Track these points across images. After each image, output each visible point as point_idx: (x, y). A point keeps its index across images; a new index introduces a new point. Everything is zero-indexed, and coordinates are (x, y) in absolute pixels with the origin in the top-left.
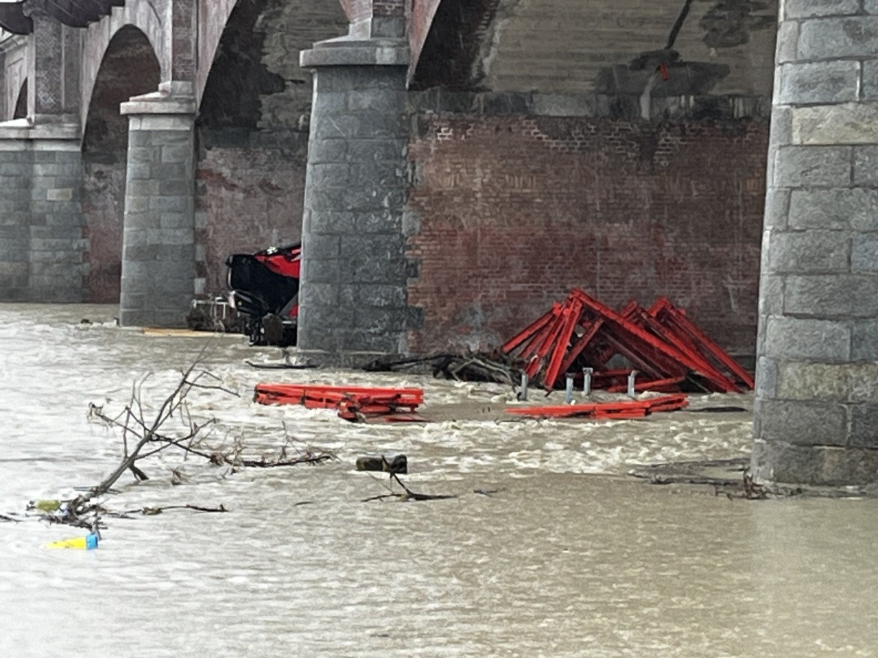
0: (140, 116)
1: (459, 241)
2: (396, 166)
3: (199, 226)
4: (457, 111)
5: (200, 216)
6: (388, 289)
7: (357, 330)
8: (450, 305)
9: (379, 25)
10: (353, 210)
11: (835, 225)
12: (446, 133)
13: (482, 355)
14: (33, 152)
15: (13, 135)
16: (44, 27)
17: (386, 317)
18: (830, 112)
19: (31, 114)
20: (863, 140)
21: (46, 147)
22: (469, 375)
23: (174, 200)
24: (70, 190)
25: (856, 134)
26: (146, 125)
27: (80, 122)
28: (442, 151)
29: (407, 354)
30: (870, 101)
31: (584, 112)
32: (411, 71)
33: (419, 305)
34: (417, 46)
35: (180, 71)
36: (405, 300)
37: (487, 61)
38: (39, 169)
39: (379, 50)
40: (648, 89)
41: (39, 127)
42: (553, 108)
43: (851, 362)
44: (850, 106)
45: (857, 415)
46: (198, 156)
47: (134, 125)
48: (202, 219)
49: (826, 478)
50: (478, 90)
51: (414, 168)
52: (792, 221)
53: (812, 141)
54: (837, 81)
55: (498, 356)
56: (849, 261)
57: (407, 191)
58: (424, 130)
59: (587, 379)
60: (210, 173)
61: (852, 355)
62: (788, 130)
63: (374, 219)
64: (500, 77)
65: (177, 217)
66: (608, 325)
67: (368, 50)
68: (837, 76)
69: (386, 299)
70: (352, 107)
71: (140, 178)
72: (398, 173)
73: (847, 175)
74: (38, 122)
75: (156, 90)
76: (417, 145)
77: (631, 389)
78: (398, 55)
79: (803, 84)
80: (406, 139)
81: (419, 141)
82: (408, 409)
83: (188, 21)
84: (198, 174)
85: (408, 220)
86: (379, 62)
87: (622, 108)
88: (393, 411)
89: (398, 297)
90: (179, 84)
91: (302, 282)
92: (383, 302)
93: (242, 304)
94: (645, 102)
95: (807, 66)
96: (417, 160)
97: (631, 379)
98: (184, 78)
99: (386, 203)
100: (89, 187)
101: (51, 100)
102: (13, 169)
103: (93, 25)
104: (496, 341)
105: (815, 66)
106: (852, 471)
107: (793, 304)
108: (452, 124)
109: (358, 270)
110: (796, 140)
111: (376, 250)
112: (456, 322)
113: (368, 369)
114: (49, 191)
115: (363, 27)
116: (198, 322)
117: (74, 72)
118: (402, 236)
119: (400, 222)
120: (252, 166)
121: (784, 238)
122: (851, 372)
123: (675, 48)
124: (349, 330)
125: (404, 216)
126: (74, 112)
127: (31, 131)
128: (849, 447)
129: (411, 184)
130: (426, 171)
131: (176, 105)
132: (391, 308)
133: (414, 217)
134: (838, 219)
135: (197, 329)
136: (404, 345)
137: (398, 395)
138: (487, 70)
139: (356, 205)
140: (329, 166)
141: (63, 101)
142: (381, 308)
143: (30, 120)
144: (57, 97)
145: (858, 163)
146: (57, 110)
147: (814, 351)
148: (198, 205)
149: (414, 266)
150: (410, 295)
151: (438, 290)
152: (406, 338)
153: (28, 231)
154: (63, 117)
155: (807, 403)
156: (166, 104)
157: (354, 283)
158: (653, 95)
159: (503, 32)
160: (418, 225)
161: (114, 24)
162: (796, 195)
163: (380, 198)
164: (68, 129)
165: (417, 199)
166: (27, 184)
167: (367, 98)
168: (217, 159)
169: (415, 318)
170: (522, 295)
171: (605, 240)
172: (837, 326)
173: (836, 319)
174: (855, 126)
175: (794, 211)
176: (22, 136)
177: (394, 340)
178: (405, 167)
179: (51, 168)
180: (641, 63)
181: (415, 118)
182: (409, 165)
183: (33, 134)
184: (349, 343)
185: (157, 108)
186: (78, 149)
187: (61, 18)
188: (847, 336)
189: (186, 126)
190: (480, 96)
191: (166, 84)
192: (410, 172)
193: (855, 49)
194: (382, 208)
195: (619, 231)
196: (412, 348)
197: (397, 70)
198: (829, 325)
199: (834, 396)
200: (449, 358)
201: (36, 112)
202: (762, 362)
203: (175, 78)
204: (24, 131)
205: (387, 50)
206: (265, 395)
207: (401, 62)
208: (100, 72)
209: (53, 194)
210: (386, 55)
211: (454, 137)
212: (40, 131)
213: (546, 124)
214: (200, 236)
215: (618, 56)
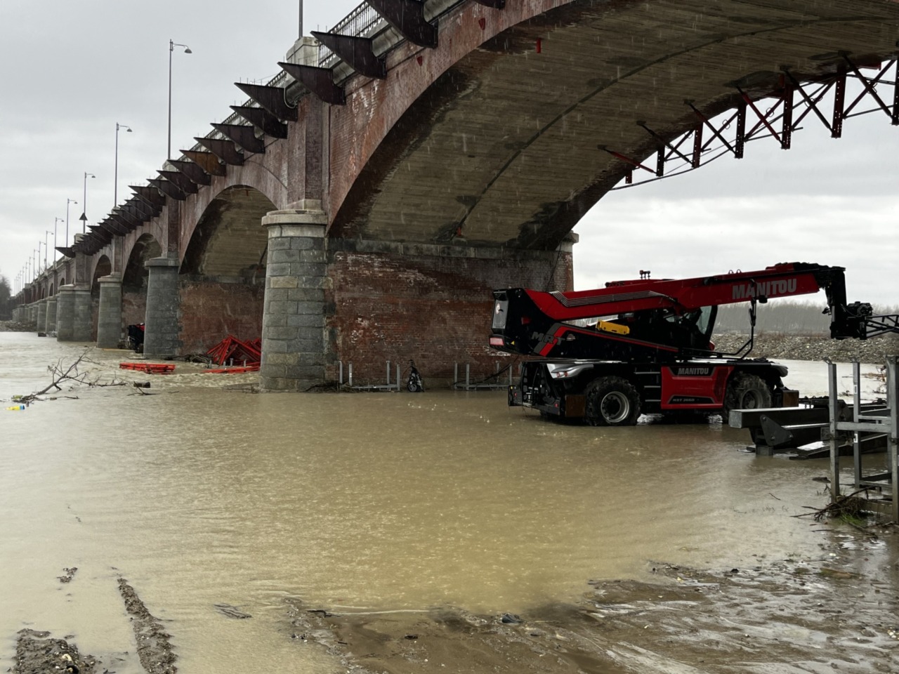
0: (104, 282)
1: (195, 320)
2: (175, 297)
3: (123, 317)
4: (194, 281)
5: (123, 313)
6: (172, 335)
7: (162, 347)
8: (192, 340)
9: (170, 254)
10: (161, 310)
11: (283, 312)
12: (191, 287)
13: (200, 355)
14: (75, 294)
15: (69, 289)
16: (79, 256)
17: (171, 343)
18: (281, 279)
19: (75, 283)
20: (291, 287)
21: (79, 293)
22: (196, 361)
23: (115, 309)
24: (87, 306)
25: (289, 285)
26: (106, 285)
27: (90, 284)
28: (190, 293)
29: (178, 355)
30: (293, 275)
31: (234, 282)
32: (180, 268)
33: (182, 340)
34: (181, 261)
35: (117, 269)
37: (204, 266)
38: (77, 300)
39: (170, 261)
40: (255, 275)
42: (225, 281)
43: (287, 353)
44: (287, 277)
45: (289, 369)
46: (123, 296)
47: (102, 285)
48: (123, 315)
49: (279, 387)
50: (203, 274)
51: (181, 298)
52: (271, 311)
53: (277, 287)
54: (283, 269)
55: (205, 355)
56: (287, 323)
57: (178, 305)
58: (184, 286)
59: (231, 362)
60: (126, 300)
61: (287, 351)
62: (269, 284)
63: (168, 313)
64: (208, 271)
65: (115, 314)
66: (239, 345)
67: (166, 261)
68: (283, 267)
69: (172, 338)
70: (161, 279)
71: (104, 302)
72: (176, 299)
73: (286, 297)
74: (77, 285)
75: (109, 274)
76: (182, 291)
77: (245, 365)
78: (175, 263)
79: (274, 270)
80: (178, 289)
82: (170, 371)
83: (120, 254)
84: (123, 301)
85: (179, 314)
86: (170, 265)
87: (247, 280)
88: (165, 371)
89: (175, 337)
90: (117, 273)
91: (145, 332)
93: (132, 341)
94: (254, 279)
95: (274, 265)
96: (182, 295)
97: (245, 362)
98: (118, 271)
99: (171, 308)
100: (93, 305)
101: (81, 278)
102: (68, 299)
103: (94, 255)
104: (205, 351)
105: (277, 265)
106: (287, 385)
107: (270, 336)
108: (193, 285)
109: (163, 329)
110: (272, 287)
111: (168, 323)
112: (194, 345)
113: (166, 359)
115: (165, 255)
116: (121, 346)
117: (88, 269)
118: (177, 319)
120: (141, 298)
121: (268, 316)
122: (288, 356)
123: (263, 263)
124: (159, 347)
125: (177, 313)
126: (88, 282)
128: (286, 378)
129: (180, 303)
130: (184, 299)
131: (116, 279)
132: (172, 341)
133: (181, 313)
134: (284, 310)
135: (121, 348)
136: (177, 352)
137: (167, 366)
138: (204, 268)
140: (153, 297)
141: (85, 278)
142: (170, 341)
144: (83, 277)
145: (289, 294)
146: (83, 281)
147: (276, 349)
148: (122, 310)
149: (180, 328)
150: (179, 337)
151: (188, 335)
152: (178, 350)
153: (73, 319)
154: (85, 284)
155: (274, 365)
156: (112, 279)
157: (161, 333)
158: (256, 277)
159: (209, 256)
160: (182, 315)
161: (99, 255)
162: (272, 303)
163: (169, 307)
164: (86, 287)
165: (182, 307)
166: (73, 304)
167: (166, 276)
168: (128, 296)
169: (181, 344)
170: (215, 337)
171: (241, 321)
172: (283, 342)
173: (283, 340)
174: (288, 282)
175: (271, 308)
176: (72, 289)
177: (174, 350)
178: (178, 297)
179: (81, 299)
180: (252, 267)
181: (181, 283)
183: (75, 289)
184: (160, 351)
185: (109, 280)
186: (89, 293)
187: (84, 253)
188: (286, 345)
189: (118, 286)
190: (202, 276)
191: (113, 273)
192: (179, 299)
193: (289, 260)
194: (170, 310)
195: (246, 318)
196: (180, 353)
197: (175, 268)
198: (280, 342)
199: (282, 363)
200: (190, 356)
201: (77, 282)
202: (262, 353)
203: (115, 271)
206: (124, 366)
207: (176, 265)
208: (96, 269)
209: (81, 307)
210: (171, 263)
211: (194, 288)
212: (77, 288)
213: (223, 286)
214: (123, 320)
215: (244, 265)
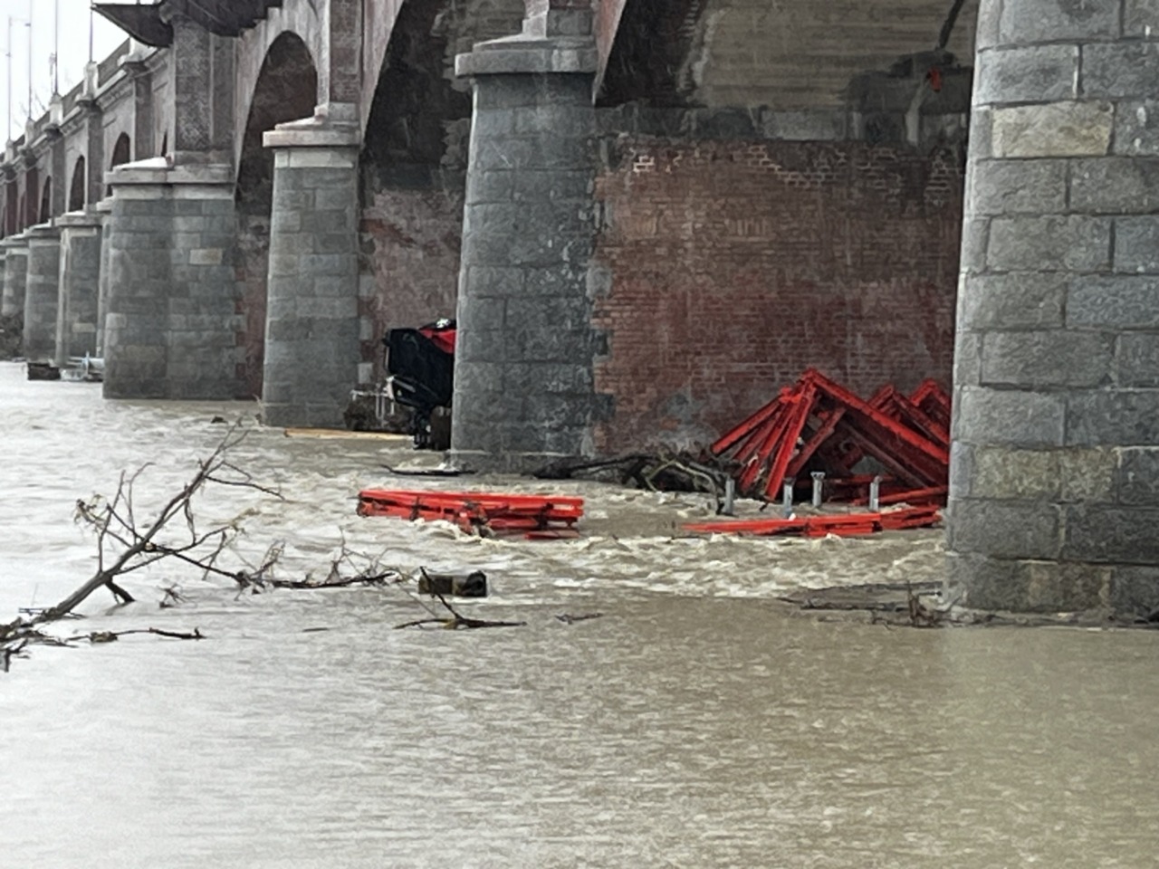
0: (288, 148)
1: (662, 305)
2: (578, 207)
3: (364, 293)
4: (659, 133)
5: (366, 280)
6: (568, 369)
7: (527, 423)
8: (651, 391)
9: (558, 19)
10: (521, 266)
11: (1046, 264)
12: (644, 164)
13: (686, 457)
14: (172, 200)
15: (146, 178)
16: (187, 37)
17: (565, 405)
18: (1039, 115)
19: (171, 153)
20: (1081, 150)
21: (189, 194)
22: (669, 482)
23: (334, 260)
24: (220, 252)
25: (1073, 143)
26: (296, 161)
27: (232, 161)
28: (641, 186)
29: (592, 456)
30: (1092, 99)
31: (829, 135)
32: (598, 80)
33: (607, 391)
35: (339, 90)
36: (591, 384)
37: (698, 67)
38: (180, 223)
39: (556, 52)
40: (916, 105)
41: (180, 168)
42: (791, 129)
43: (1065, 448)
44: (1065, 106)
45: (1073, 518)
46: (364, 201)
47: (280, 161)
48: (367, 285)
49: (1032, 602)
50: (694, 105)
51: (602, 209)
52: (991, 260)
53: (1017, 153)
54: (1049, 72)
55: (706, 458)
56: (1064, 313)
57: (595, 241)
58: (616, 159)
59: (817, 486)
60: (380, 224)
61: (1067, 437)
62: (987, 139)
63: (549, 277)
64: (719, 88)
65: (337, 282)
66: (852, 417)
67: (542, 53)
68: (1048, 65)
69: (565, 383)
70: (521, 129)
71: (285, 231)
72: (582, 216)
73: (1059, 198)
74: (184, 161)
75: (311, 114)
76: (606, 179)
77: (875, 501)
78: (581, 59)
79: (1007, 77)
80: (591, 170)
81: (609, 173)
82: (563, 524)
83: (351, 23)
84: (363, 225)
85: (593, 278)
86: (555, 69)
87: (882, 129)
88: (541, 526)
89: (581, 380)
90: (338, 106)
91: (457, 361)
92: (562, 387)
94: (912, 120)
95: (1010, 53)
96: (607, 199)
97: (874, 488)
98: (343, 100)
99: (565, 256)
100: (244, 247)
101: (195, 133)
102: (144, 223)
103: (248, 33)
104: (705, 439)
105: (1020, 53)
106: (1067, 593)
107: (992, 371)
108: (653, 152)
109: (529, 345)
110: (997, 153)
111: (552, 318)
112: (657, 415)
113: (542, 475)
114: (193, 252)
115: (537, 24)
116: (359, 419)
117: (225, 95)
118: (586, 299)
119: (584, 279)
120: (435, 216)
121: (980, 282)
122: (1067, 462)
123: (949, 49)
124: (516, 425)
125: (589, 275)
126: (225, 147)
127: (170, 173)
128: (1061, 560)
129: (599, 231)
130: (617, 214)
131: (334, 133)
132: (570, 395)
133: (603, 274)
134: (1048, 255)
135: (358, 429)
136: (588, 444)
137: (549, 505)
138: (698, 79)
139: (526, 259)
140: (491, 207)
141: (211, 133)
142: (559, 394)
143: (168, 159)
144: (203, 128)
145: (1075, 182)
146: (204, 145)
147: (1018, 432)
148: (363, 266)
149: (603, 338)
150: (598, 378)
151: (635, 372)
152: (592, 434)
153: (166, 305)
154: (211, 155)
155: (1010, 502)
156: (321, 134)
157: (523, 362)
158: (923, 112)
159: (718, 26)
160: (608, 286)
161: (269, 32)
162: (995, 223)
163: (558, 247)
164: (218, 170)
165: (606, 250)
166: (165, 243)
167: (543, 117)
168: (385, 205)
169: (604, 409)
170: (747, 378)
171: (857, 305)
172: (1048, 400)
173: (1045, 389)
174: (1069, 132)
175: (993, 246)
176: (159, 179)
177: (576, 436)
178: (592, 208)
179: (196, 221)
180: (904, 67)
181: (603, 144)
182: (597, 205)
183: (172, 178)
184: (516, 441)
185: (309, 138)
186: (231, 197)
187: (207, 25)
188: (1060, 412)
189: (347, 163)
190: (693, 114)
191: (323, 107)
192: (597, 214)
193: (1074, 30)
194: (560, 262)
195: (874, 293)
196: (600, 448)
197: (575, 81)
198: (1038, 399)
199: (1042, 495)
200: (643, 460)
201: (177, 148)
203: (333, 99)
204: (162, 174)
205: (566, 53)
206: (372, 504)
207: (585, 69)
208: (257, 91)
209: (198, 256)
210: (565, 61)
211: (657, 167)
212: (182, 174)
213: (777, 148)
214: (365, 307)
215: (873, 60)
